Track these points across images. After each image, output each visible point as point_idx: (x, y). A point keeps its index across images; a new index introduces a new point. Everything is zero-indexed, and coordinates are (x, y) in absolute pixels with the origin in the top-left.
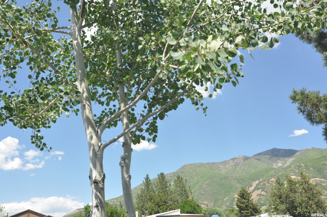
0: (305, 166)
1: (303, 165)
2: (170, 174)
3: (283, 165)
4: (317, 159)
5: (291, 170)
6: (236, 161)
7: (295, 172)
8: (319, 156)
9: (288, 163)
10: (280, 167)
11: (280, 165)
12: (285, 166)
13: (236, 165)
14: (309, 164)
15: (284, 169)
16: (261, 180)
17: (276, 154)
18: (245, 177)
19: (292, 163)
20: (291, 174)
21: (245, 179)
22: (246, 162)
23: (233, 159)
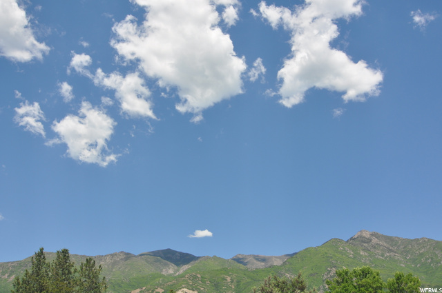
0: (202, 277)
1: (199, 276)
2: (13, 262)
3: (175, 272)
4: (218, 270)
5: (184, 280)
6: (115, 258)
7: (188, 284)
8: (219, 268)
9: (181, 271)
10: (171, 275)
11: (171, 271)
12: (177, 274)
13: (115, 263)
14: (206, 276)
15: (175, 277)
16: (144, 288)
17: (170, 256)
18: (122, 282)
19: (186, 272)
20: (183, 286)
21: (122, 285)
22: (129, 262)
23: (112, 255)
